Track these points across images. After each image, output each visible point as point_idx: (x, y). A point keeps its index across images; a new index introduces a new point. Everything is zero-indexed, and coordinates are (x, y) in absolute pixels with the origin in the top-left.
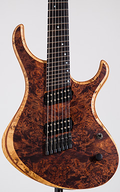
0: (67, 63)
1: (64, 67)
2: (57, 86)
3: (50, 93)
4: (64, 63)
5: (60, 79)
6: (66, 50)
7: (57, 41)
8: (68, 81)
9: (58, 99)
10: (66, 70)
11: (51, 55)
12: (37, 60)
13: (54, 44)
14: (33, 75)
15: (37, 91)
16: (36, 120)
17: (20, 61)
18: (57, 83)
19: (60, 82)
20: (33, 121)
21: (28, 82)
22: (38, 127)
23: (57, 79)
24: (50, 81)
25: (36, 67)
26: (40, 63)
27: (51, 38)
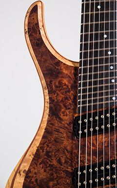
0: (112, 68)
1: (107, 75)
2: (95, 106)
3: (84, 117)
4: (107, 68)
5: (101, 94)
6: (112, 46)
7: (97, 30)
8: (114, 98)
9: (97, 128)
10: (111, 80)
11: (86, 54)
12: (63, 61)
13: (91, 35)
14: (56, 87)
15: (63, 113)
16: (59, 162)
17: (37, 62)
18: (95, 101)
19: (101, 100)
20: (55, 163)
21: (47, 98)
22: (63, 175)
23: (95, 95)
24: (84, 97)
25: (62, 73)
26: (67, 67)
27: (87, 26)
